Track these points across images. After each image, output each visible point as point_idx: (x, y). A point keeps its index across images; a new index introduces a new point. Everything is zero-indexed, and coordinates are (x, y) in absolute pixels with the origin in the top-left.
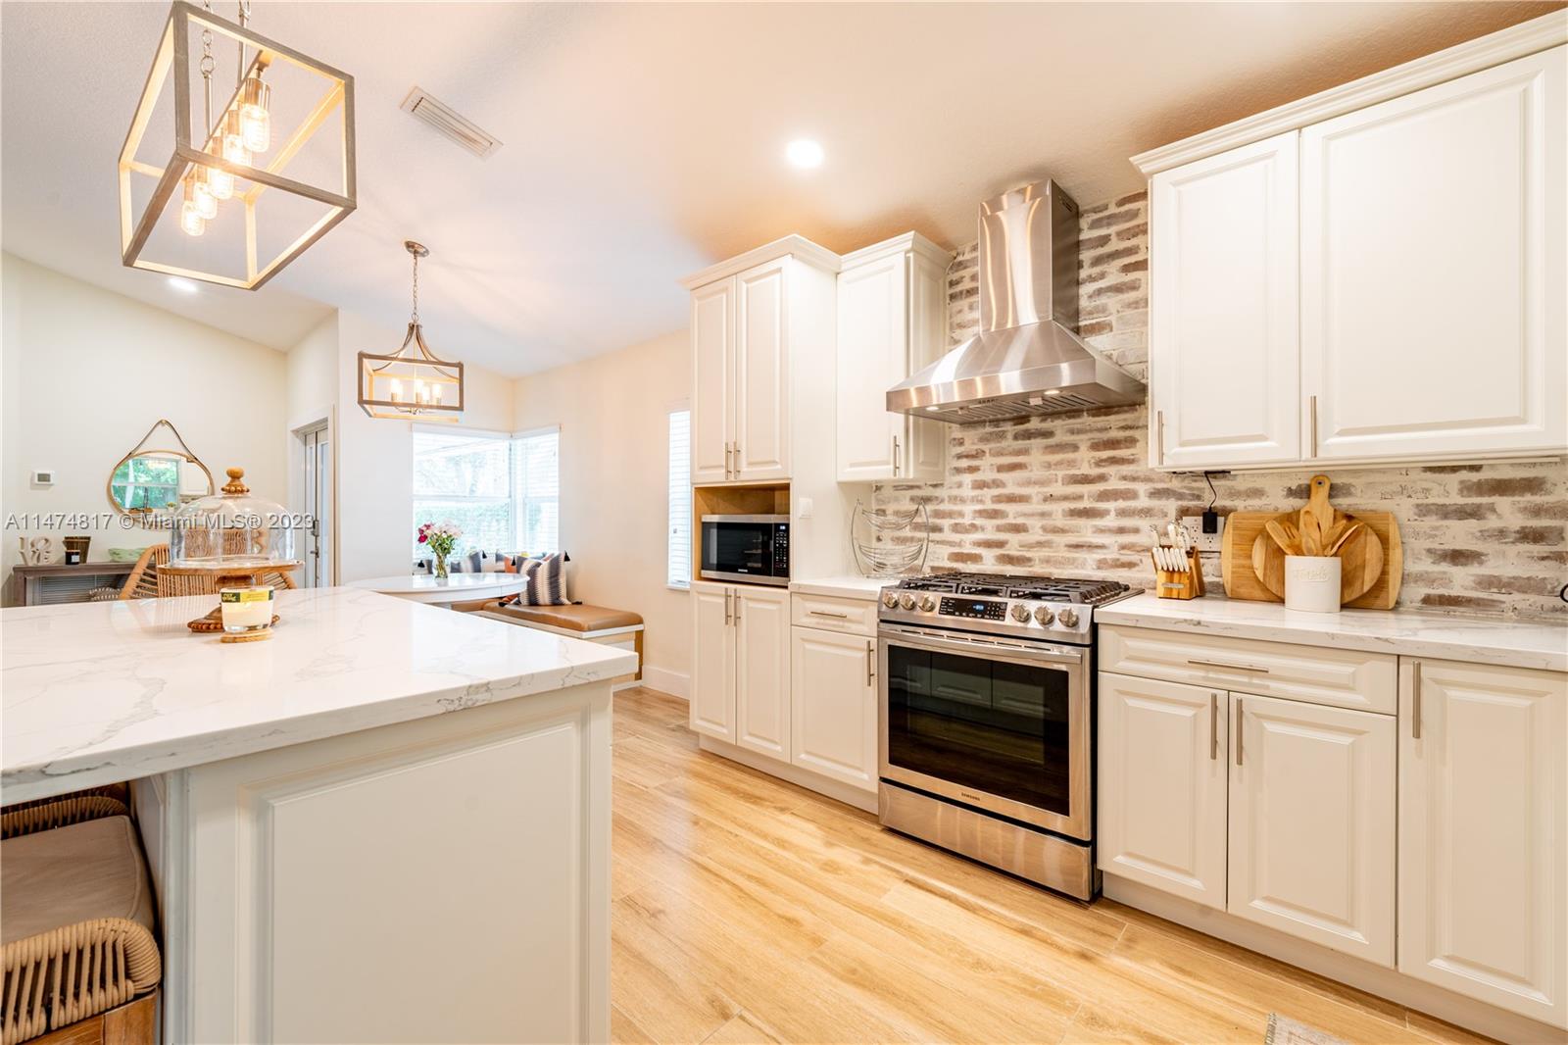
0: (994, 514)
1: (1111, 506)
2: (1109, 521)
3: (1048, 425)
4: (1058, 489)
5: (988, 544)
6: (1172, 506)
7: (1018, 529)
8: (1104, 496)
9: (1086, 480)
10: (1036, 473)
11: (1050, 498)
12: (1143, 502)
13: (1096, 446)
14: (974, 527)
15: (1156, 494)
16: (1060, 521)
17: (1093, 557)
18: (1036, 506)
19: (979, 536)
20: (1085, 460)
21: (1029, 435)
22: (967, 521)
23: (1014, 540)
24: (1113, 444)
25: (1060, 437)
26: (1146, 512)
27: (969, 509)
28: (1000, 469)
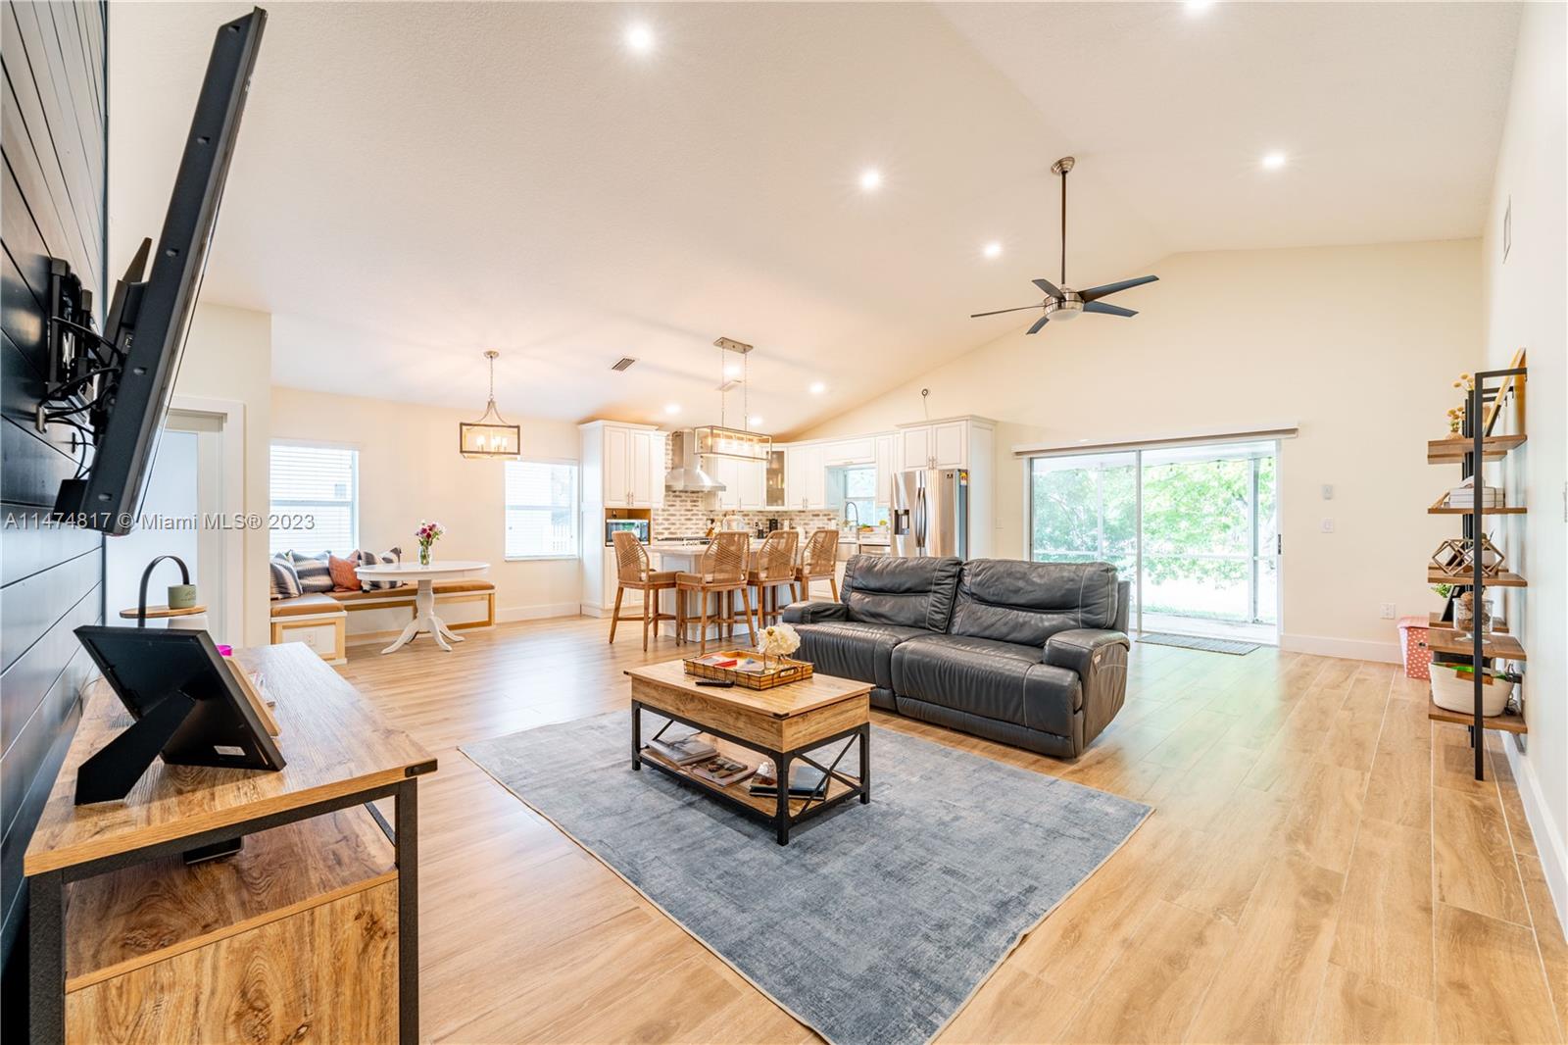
0: (668, 520)
1: (694, 517)
2: (694, 522)
3: (681, 494)
4: (683, 512)
5: (666, 529)
6: (705, 518)
7: (674, 524)
8: (693, 515)
9: (689, 510)
10: (678, 508)
11: (681, 515)
12: (700, 517)
13: (692, 501)
14: (662, 524)
15: (703, 515)
16: (684, 522)
17: (689, 531)
18: (678, 517)
19: (663, 526)
20: (689, 505)
21: (676, 496)
22: (660, 521)
23: (673, 527)
24: (694, 501)
25: (683, 498)
26: (701, 519)
27: (661, 518)
28: (669, 506)
